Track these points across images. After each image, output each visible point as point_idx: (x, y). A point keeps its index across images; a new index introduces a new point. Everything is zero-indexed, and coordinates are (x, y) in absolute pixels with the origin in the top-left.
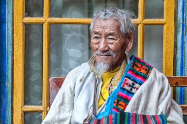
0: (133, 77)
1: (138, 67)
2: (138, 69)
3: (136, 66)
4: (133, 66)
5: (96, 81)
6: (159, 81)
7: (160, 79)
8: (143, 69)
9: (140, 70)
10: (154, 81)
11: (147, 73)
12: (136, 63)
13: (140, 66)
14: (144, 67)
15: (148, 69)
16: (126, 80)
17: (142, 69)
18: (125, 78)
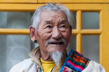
0: (73, 66)
1: (77, 58)
2: (77, 60)
3: (75, 57)
4: (72, 57)
5: (38, 71)
6: (97, 70)
7: (97, 68)
8: (82, 59)
9: (79, 60)
10: (92, 69)
11: (86, 63)
12: (75, 55)
13: (78, 57)
14: (82, 58)
15: (86, 60)
16: (65, 68)
17: (80, 60)
18: (65, 67)
